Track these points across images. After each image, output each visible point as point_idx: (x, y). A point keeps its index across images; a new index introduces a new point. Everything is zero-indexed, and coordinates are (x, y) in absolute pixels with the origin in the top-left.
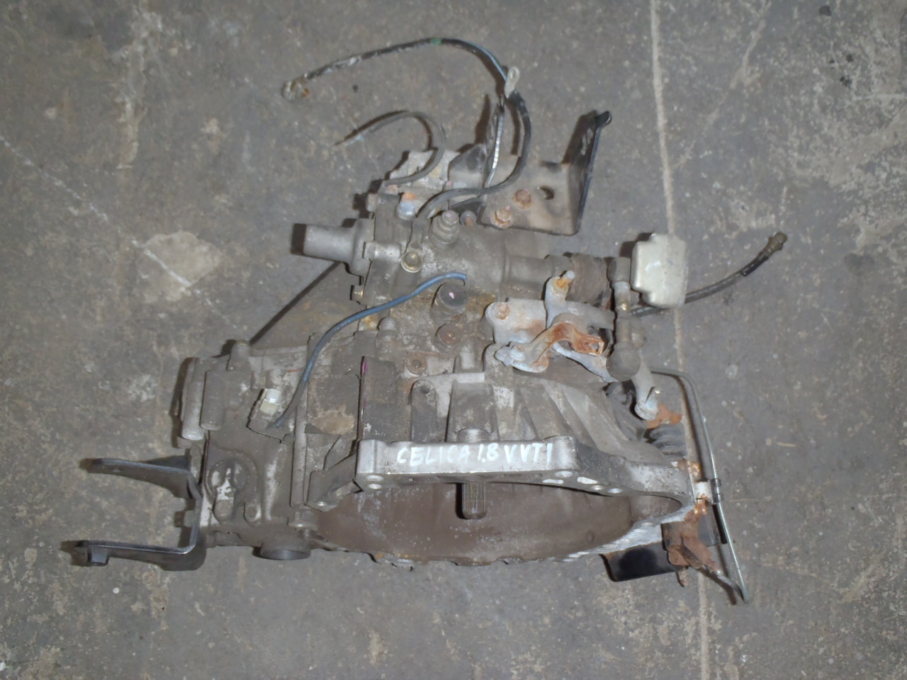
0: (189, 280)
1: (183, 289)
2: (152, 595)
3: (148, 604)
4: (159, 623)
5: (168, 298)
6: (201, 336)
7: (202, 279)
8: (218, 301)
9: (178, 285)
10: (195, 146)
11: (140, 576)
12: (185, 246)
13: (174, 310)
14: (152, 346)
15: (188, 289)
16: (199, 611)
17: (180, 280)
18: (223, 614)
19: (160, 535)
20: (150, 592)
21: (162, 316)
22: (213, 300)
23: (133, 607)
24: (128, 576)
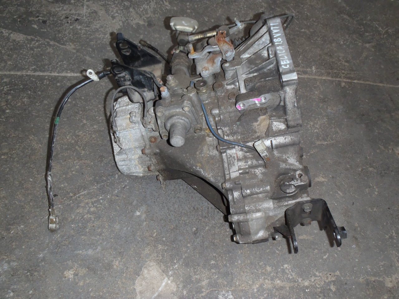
0: (164, 279)
1: (169, 282)
2: (326, 281)
3: (330, 282)
4: (337, 276)
5: (175, 290)
6: (195, 269)
7: (163, 271)
8: (175, 261)
9: (167, 284)
10: (81, 284)
11: (319, 288)
12: (144, 283)
13: (181, 286)
14: (202, 296)
15: (169, 279)
16: (327, 256)
17: (164, 284)
18: (325, 244)
19: (298, 280)
20: (325, 282)
21: (185, 292)
22: (175, 265)
23: (334, 291)
24: (320, 295)
